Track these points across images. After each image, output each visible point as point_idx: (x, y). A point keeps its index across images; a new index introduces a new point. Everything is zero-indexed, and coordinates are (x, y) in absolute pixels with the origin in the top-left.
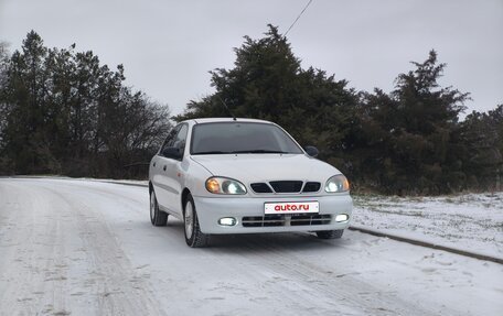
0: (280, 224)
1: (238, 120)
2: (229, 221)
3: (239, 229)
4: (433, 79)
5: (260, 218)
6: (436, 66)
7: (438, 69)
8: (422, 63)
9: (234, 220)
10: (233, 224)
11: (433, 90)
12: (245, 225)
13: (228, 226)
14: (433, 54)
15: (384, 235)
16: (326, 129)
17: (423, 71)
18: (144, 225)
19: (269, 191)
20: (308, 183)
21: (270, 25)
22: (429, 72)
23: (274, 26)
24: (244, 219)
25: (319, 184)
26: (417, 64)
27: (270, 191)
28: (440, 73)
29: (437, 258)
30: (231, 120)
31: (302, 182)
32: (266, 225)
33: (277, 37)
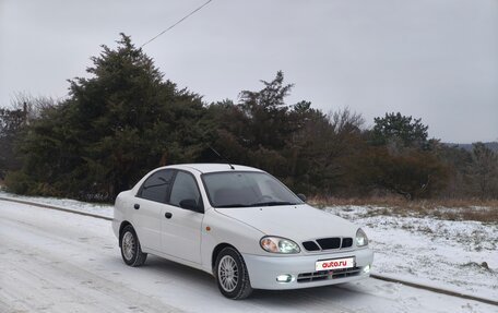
0: (324, 278)
2: (285, 278)
3: (294, 285)
4: (280, 97)
5: (309, 274)
6: (284, 85)
7: (285, 89)
8: (270, 82)
9: (290, 277)
10: (288, 280)
11: (279, 107)
12: (299, 281)
13: (282, 282)
14: (280, 74)
17: (271, 90)
20: (345, 239)
21: (123, 34)
22: (277, 90)
23: (127, 35)
24: (300, 275)
25: (351, 239)
26: (266, 83)
27: (318, 249)
28: (288, 92)
31: (339, 239)
32: (315, 279)
33: (129, 46)
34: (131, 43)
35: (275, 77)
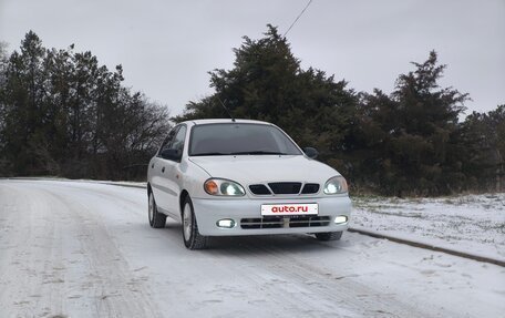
0: (279, 226)
1: (237, 121)
2: (228, 223)
3: (238, 231)
4: (433, 79)
5: (258, 220)
6: (436, 66)
7: (438, 70)
8: (422, 63)
9: (233, 222)
10: (232, 226)
11: (433, 91)
12: (243, 227)
13: (226, 228)
14: (433, 55)
15: (383, 237)
16: (325, 130)
17: (423, 72)
18: (142, 227)
19: (268, 192)
20: (307, 185)
21: (269, 25)
22: (429, 72)
23: (273, 26)
24: (243, 220)
25: (318, 186)
26: (417, 65)
28: (440, 74)
29: (436, 260)
30: (230, 121)
31: (300, 184)
32: (264, 227)
33: (276, 37)
34: (278, 33)
35: (428, 57)
